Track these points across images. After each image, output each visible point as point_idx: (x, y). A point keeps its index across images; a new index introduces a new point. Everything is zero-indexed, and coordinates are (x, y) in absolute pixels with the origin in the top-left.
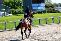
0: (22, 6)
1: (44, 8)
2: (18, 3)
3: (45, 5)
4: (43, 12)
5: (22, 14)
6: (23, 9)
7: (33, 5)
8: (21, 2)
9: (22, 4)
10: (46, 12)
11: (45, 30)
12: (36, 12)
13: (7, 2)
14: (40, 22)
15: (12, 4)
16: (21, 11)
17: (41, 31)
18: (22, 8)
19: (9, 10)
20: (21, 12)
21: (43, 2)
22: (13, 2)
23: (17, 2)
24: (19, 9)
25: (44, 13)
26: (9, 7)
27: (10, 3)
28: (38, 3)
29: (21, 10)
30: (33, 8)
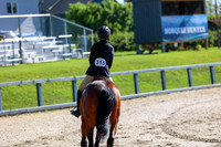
0: (129, 22)
1: (203, 29)
2: (116, 13)
3: (206, 21)
4: (200, 43)
5: (130, 50)
6: (132, 35)
7: (165, 19)
8: (124, 9)
9: (130, 17)
10: (210, 43)
11: (207, 106)
12: (176, 45)
13: (77, 11)
14: (192, 76)
15: (96, 17)
16: (126, 41)
17: (193, 108)
18: (129, 31)
19: (85, 36)
20: (124, 44)
21: (199, 9)
22: (99, 10)
23: (111, 12)
24: (119, 34)
25: (204, 46)
26: (85, 29)
27: (88, 13)
28: (181, 12)
29: (124, 38)
30: (167, 31)
